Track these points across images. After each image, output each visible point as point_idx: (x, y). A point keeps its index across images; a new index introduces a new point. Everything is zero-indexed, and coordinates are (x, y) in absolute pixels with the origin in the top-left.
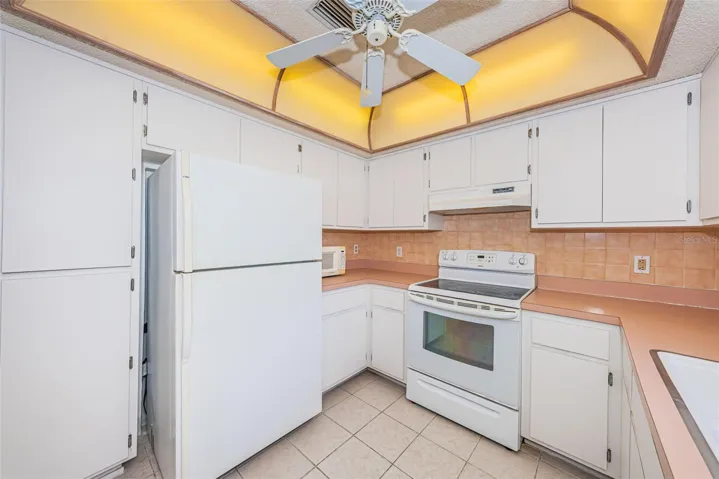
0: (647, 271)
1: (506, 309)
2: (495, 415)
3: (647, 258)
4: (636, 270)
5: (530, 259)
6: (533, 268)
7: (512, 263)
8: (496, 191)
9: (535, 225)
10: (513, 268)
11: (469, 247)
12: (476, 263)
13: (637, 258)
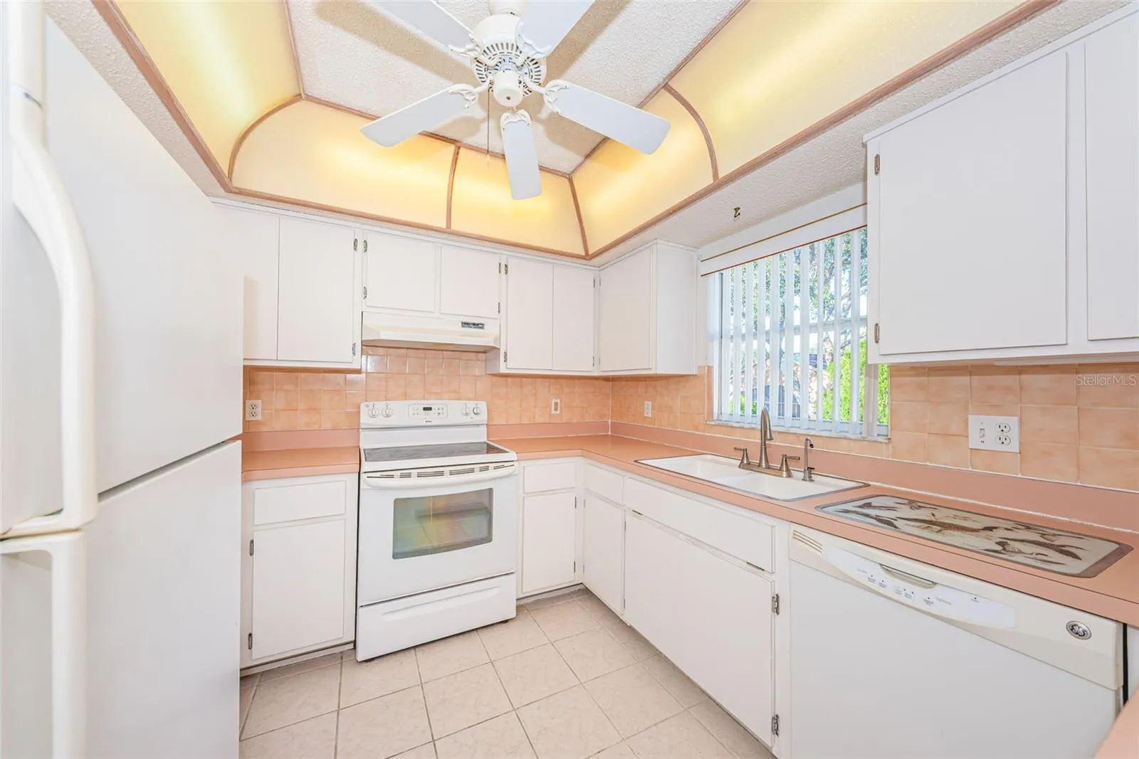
0: (558, 412)
1: (506, 464)
2: (496, 591)
3: (558, 401)
4: (553, 412)
5: (483, 406)
6: (486, 417)
7: (467, 414)
8: (465, 324)
9: (503, 370)
10: (467, 420)
11: (405, 397)
12: (423, 418)
13: (554, 401)
